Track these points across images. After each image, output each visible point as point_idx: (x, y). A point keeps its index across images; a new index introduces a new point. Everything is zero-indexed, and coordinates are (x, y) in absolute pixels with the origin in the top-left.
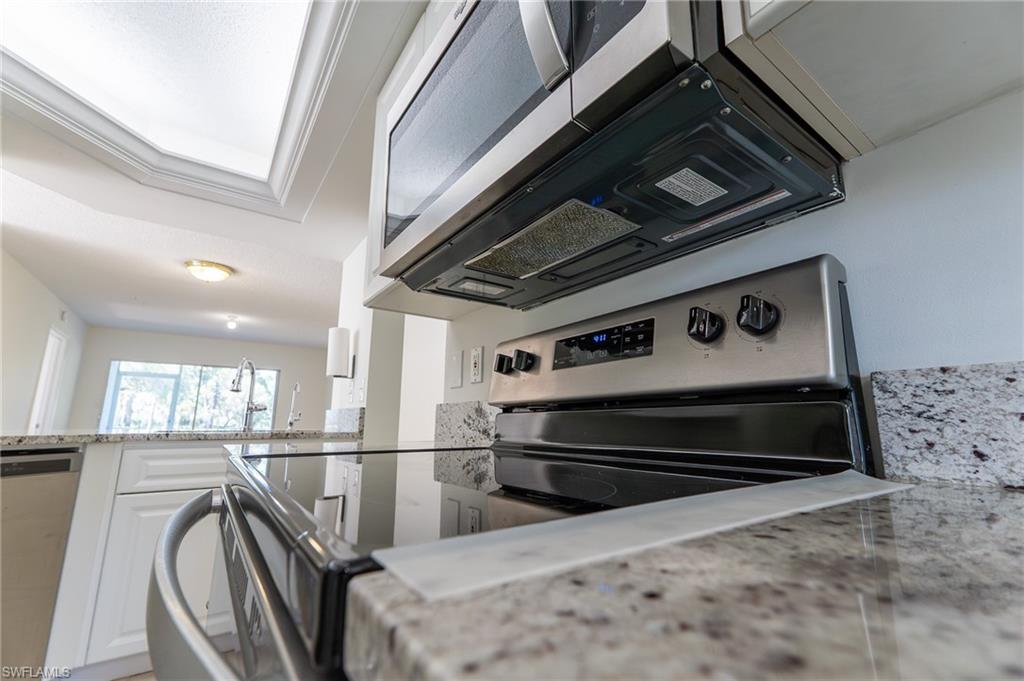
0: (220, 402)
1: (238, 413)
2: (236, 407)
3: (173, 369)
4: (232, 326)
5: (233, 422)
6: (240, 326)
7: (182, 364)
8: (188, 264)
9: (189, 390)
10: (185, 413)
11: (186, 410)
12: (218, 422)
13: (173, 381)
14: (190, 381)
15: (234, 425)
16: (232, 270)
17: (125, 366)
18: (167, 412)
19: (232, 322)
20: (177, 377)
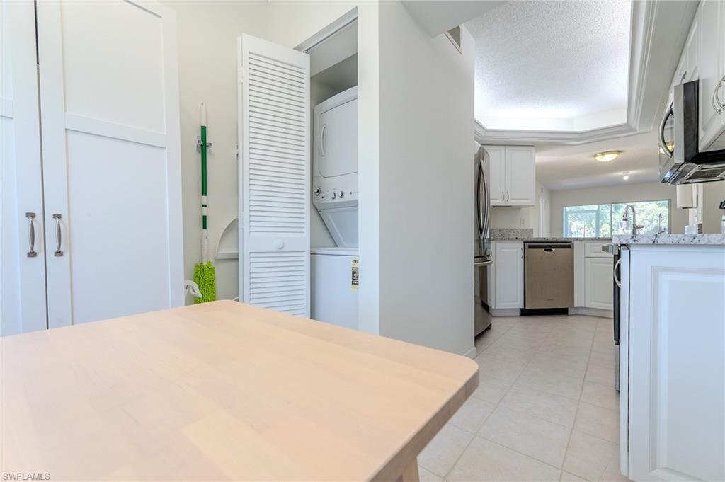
3: (595, 207)
4: (626, 178)
6: (630, 176)
7: (599, 204)
8: (595, 156)
9: (606, 217)
11: (606, 230)
13: (595, 214)
14: (606, 211)
16: (619, 152)
17: (568, 209)
19: (626, 175)
20: (597, 212)
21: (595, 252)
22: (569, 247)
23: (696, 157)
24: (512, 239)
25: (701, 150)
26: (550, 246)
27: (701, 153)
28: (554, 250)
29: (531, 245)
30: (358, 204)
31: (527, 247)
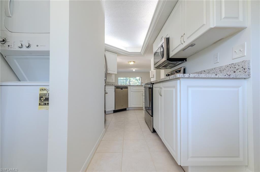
4: (134, 70)
8: (129, 62)
16: (135, 62)
17: (119, 78)
21: (133, 90)
22: (127, 88)
23: (169, 59)
24: (111, 85)
25: (170, 57)
26: (122, 88)
27: (170, 58)
28: (123, 89)
29: (117, 87)
30: (49, 54)
31: (116, 88)
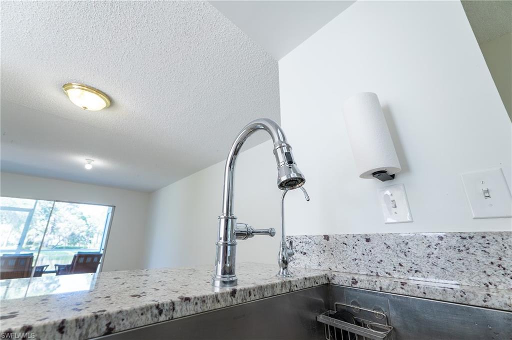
0: (55, 231)
1: (66, 237)
2: (65, 233)
3: (29, 203)
4: (88, 167)
5: (62, 242)
6: (96, 170)
7: (37, 199)
9: (36, 223)
10: (31, 237)
11: (33, 235)
12: (51, 243)
13: (27, 213)
15: (62, 245)
18: (19, 236)
19: (89, 163)
20: (32, 211)
